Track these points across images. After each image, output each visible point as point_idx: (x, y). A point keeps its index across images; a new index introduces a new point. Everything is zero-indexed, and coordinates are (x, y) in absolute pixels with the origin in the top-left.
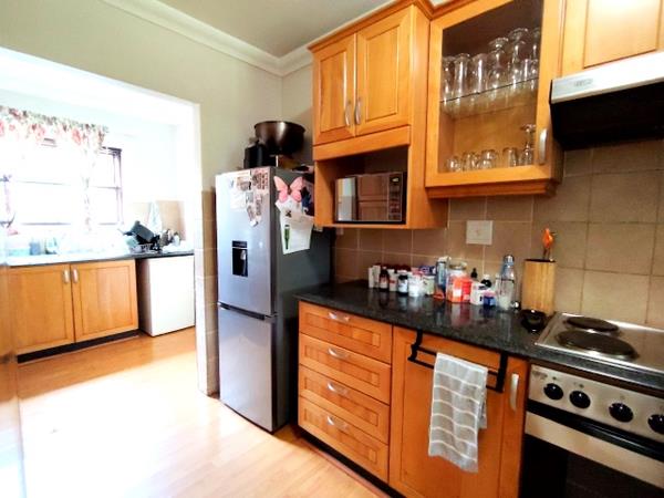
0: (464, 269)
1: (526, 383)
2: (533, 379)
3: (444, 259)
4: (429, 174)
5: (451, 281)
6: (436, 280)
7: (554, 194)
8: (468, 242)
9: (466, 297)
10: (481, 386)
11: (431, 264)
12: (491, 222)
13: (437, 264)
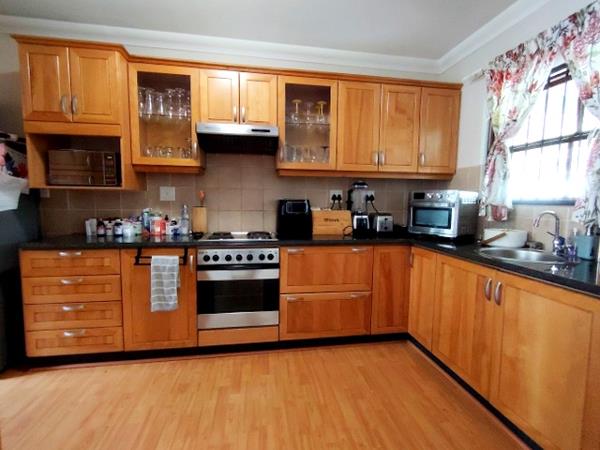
0: (160, 215)
1: (196, 259)
2: (199, 256)
3: (147, 210)
4: (134, 156)
5: (153, 222)
6: (143, 224)
7: (203, 174)
8: (162, 199)
9: (163, 232)
10: (176, 265)
11: (138, 214)
12: (174, 188)
13: (142, 214)
